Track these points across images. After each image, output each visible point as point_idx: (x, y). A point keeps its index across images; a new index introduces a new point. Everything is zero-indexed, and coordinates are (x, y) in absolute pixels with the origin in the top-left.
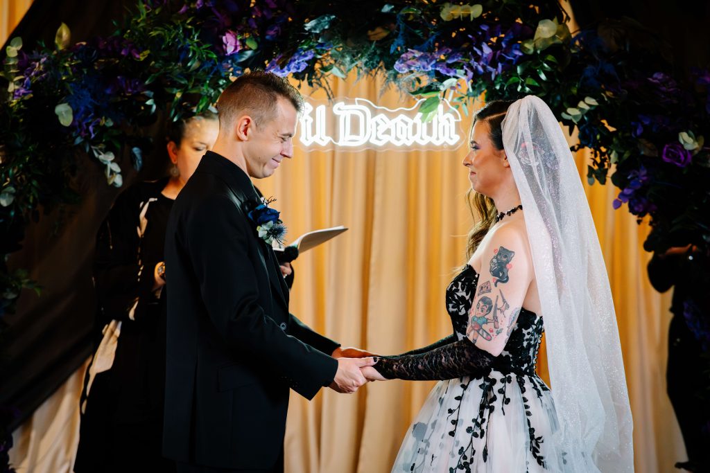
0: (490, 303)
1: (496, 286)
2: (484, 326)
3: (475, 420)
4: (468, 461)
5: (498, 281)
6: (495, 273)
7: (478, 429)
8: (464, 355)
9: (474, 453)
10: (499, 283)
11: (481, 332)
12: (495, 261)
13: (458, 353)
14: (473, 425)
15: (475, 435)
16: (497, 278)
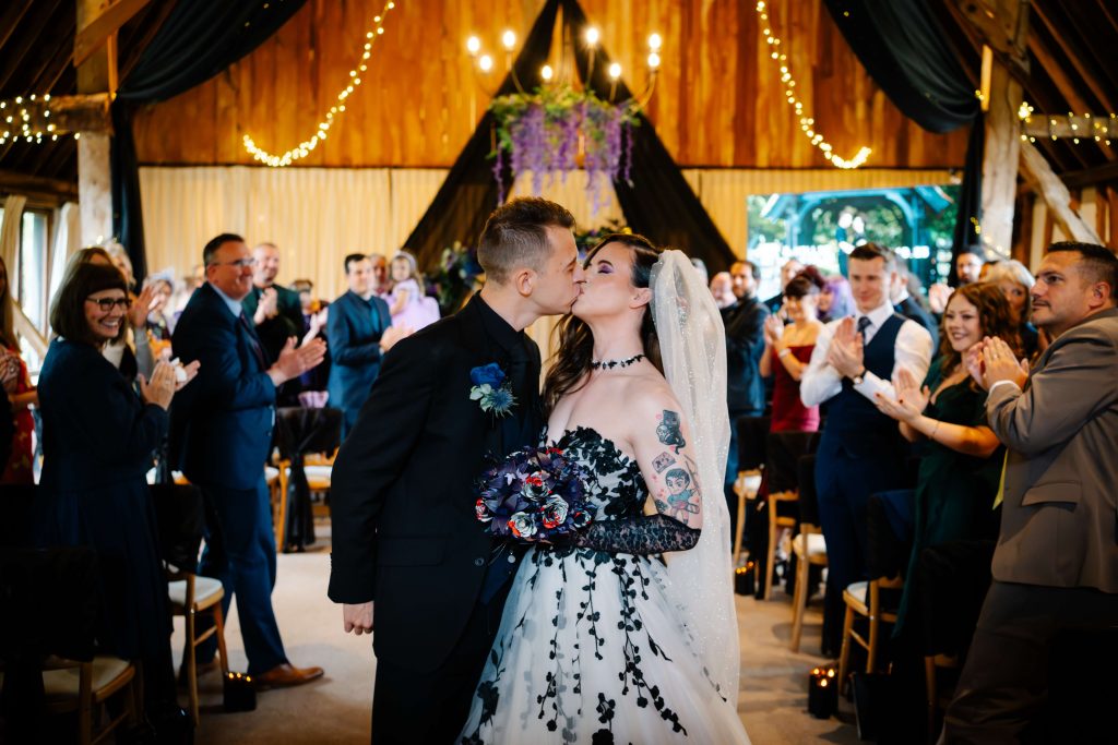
0: (683, 473)
1: (678, 453)
2: (691, 500)
3: (622, 613)
4: (632, 660)
5: (677, 448)
6: (670, 442)
7: (629, 621)
8: (674, 539)
9: (637, 649)
10: (679, 450)
11: (689, 508)
12: (663, 428)
13: (668, 536)
14: (622, 618)
15: (629, 629)
16: (676, 445)
